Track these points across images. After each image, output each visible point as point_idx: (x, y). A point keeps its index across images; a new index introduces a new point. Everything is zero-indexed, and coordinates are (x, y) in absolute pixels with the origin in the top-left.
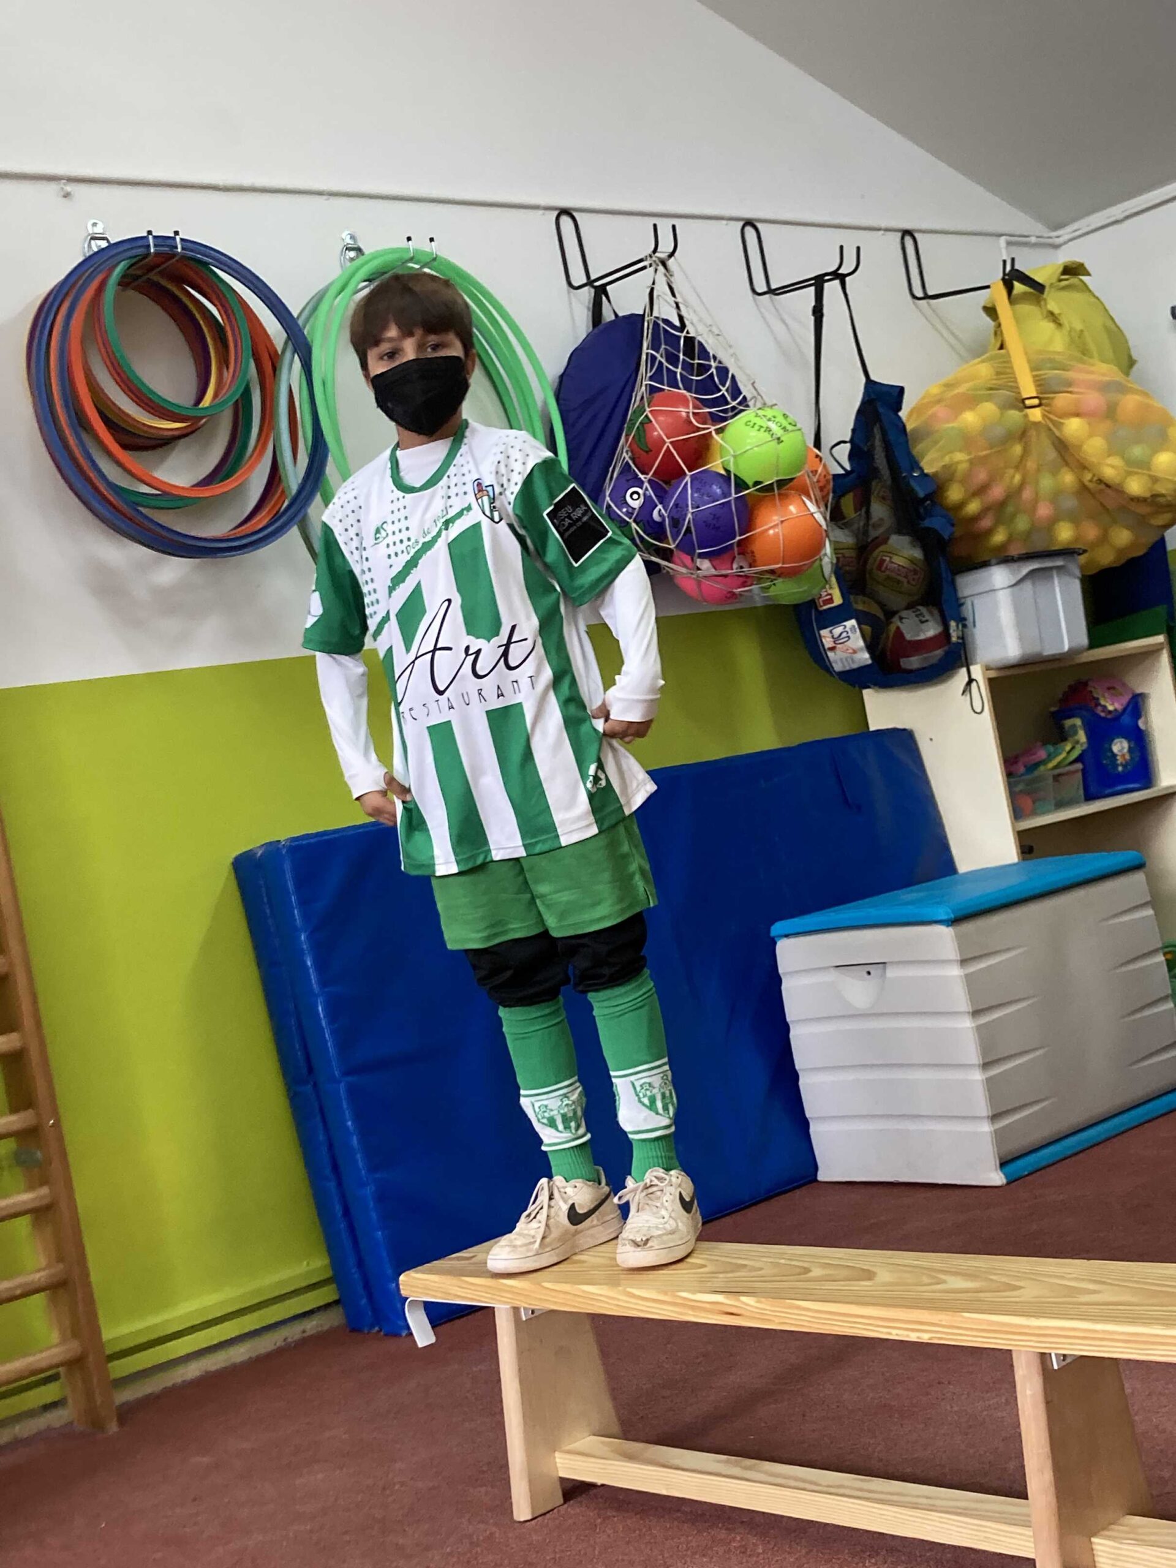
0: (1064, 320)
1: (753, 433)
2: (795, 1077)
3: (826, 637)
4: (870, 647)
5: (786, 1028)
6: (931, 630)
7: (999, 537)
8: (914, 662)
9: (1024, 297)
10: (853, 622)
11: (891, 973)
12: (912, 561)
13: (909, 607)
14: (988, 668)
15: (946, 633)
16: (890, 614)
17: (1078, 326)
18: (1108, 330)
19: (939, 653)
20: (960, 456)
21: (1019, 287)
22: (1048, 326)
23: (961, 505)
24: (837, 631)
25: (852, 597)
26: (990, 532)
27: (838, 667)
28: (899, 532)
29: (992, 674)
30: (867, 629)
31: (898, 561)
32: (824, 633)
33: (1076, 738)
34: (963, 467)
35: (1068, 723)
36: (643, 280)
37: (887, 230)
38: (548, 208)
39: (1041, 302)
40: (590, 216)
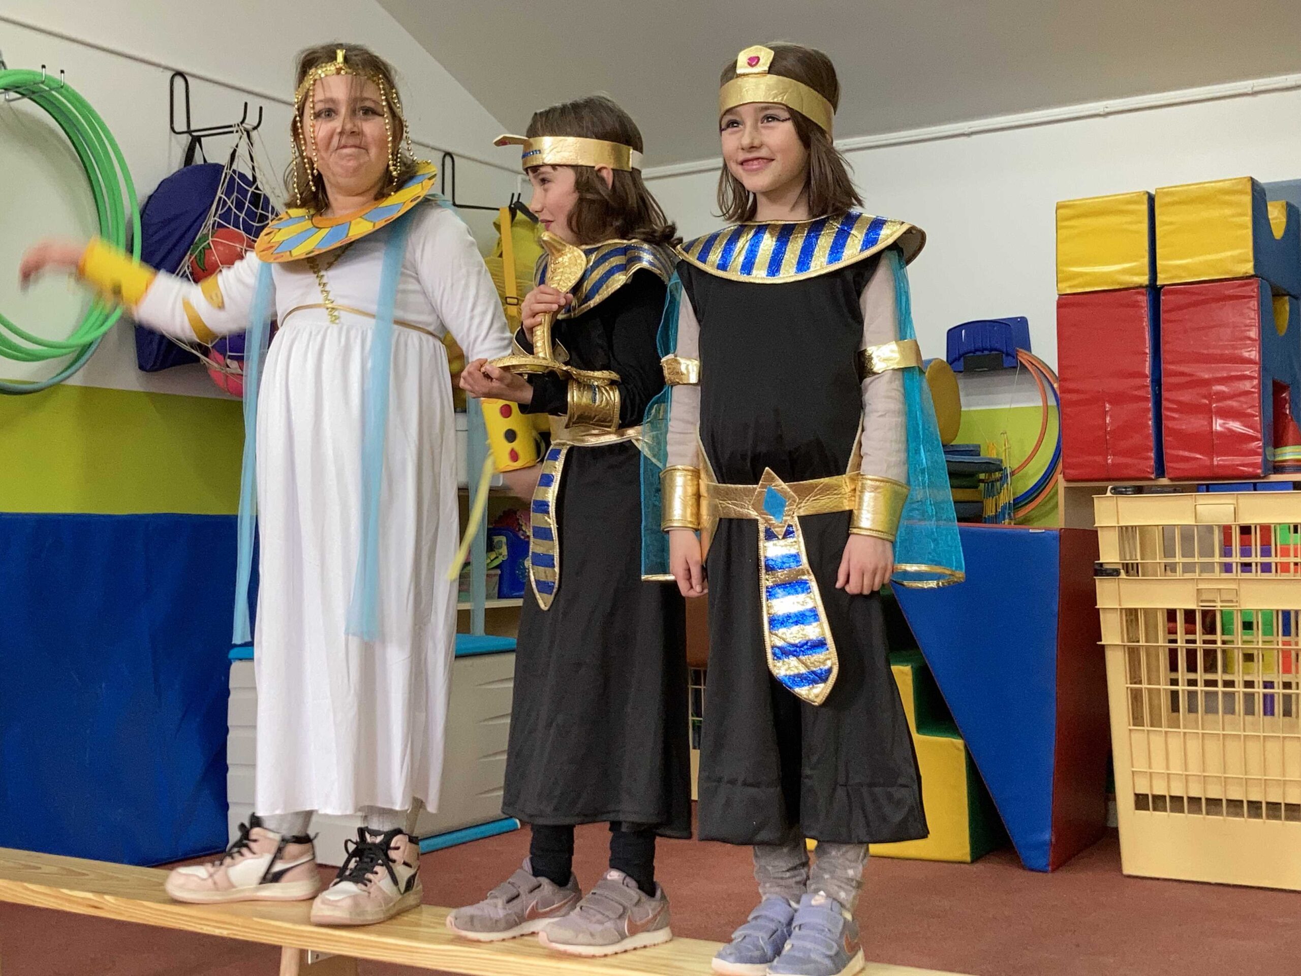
2: (226, 769)
5: (226, 731)
9: (522, 224)
21: (520, 215)
22: (536, 249)
33: (500, 551)
35: (497, 539)
36: (230, 141)
37: (433, 148)
38: (167, 68)
39: (533, 229)
40: (198, 81)
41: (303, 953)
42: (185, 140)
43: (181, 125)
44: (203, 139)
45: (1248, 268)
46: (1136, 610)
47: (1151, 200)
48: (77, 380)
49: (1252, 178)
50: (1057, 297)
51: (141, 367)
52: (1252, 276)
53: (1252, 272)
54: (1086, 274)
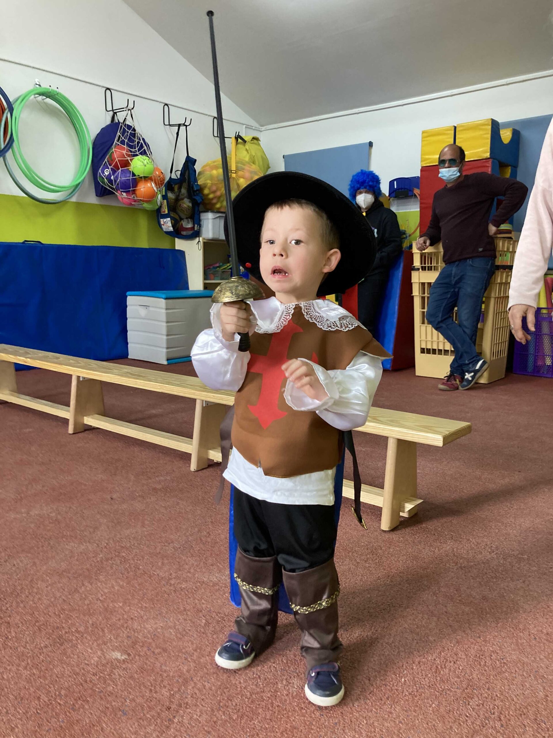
0: (249, 152)
1: (139, 162)
2: (127, 331)
3: (162, 221)
4: (173, 226)
5: (127, 319)
6: (190, 226)
7: (218, 206)
8: (184, 233)
9: (240, 143)
10: (169, 219)
11: (151, 309)
12: (188, 206)
13: (187, 218)
14: (204, 239)
15: (194, 227)
16: (181, 219)
17: (254, 154)
18: (262, 157)
19: (191, 232)
20: (209, 181)
21: (239, 140)
22: (246, 152)
23: (208, 195)
24: (165, 220)
25: (171, 212)
26: (216, 204)
27: (164, 230)
28: (188, 198)
29: (205, 241)
30: (173, 222)
31: (185, 205)
32: (161, 220)
34: (209, 185)
36: (124, 113)
37: (209, 116)
38: (104, 87)
39: (244, 145)
40: (116, 92)
41: (78, 377)
42: (111, 113)
43: (109, 108)
44: (117, 113)
45: (488, 155)
46: (424, 283)
47: (455, 128)
48: (74, 199)
49: (492, 119)
50: (420, 168)
51: (97, 195)
52: (489, 158)
53: (489, 157)
54: (431, 158)
